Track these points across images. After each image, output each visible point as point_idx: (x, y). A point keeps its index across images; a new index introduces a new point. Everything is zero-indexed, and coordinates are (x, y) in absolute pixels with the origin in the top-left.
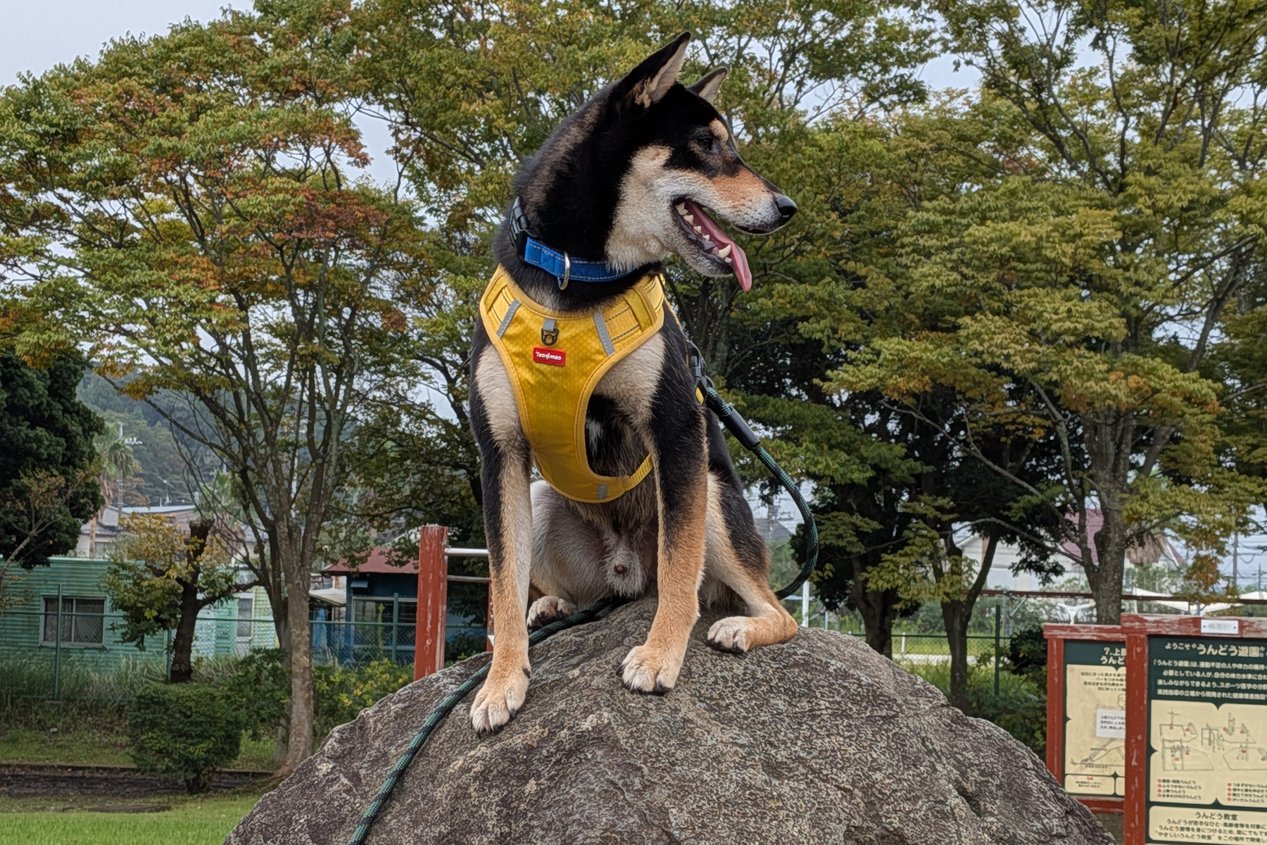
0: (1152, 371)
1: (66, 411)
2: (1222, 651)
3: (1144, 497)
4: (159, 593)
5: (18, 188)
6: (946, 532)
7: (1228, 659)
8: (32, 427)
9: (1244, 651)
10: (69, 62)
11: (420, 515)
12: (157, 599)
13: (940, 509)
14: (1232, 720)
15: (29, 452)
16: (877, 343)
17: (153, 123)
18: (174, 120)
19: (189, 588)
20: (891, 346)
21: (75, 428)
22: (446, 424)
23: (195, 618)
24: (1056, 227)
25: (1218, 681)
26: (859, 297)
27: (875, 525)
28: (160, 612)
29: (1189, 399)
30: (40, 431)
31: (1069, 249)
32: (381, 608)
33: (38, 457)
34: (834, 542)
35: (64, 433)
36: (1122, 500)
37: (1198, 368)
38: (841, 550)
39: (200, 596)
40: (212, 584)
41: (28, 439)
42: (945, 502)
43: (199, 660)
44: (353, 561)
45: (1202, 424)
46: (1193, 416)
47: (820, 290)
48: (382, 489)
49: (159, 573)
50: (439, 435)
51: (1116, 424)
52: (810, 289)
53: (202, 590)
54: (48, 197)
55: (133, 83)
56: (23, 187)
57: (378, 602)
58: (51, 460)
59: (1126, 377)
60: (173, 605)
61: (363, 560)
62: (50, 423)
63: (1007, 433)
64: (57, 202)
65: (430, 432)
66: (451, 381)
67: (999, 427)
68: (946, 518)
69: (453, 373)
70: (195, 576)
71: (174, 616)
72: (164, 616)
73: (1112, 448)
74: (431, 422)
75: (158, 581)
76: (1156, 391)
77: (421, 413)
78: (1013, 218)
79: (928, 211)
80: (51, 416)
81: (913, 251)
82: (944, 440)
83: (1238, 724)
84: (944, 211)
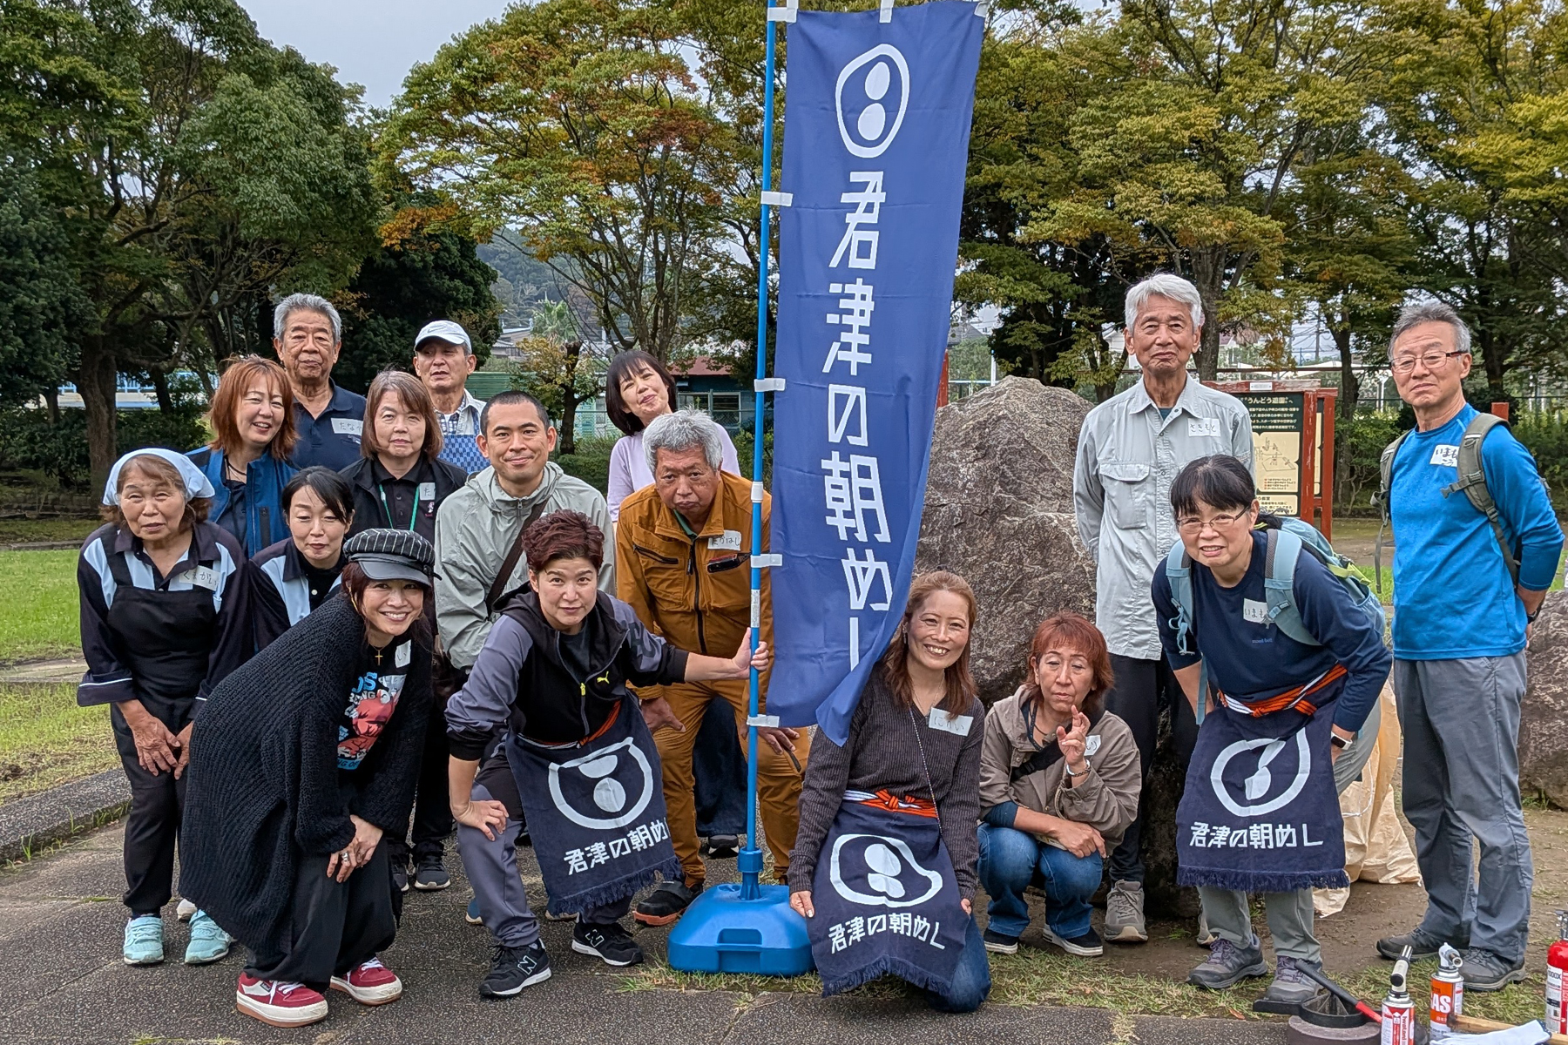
0: (1239, 216)
1: (471, 266)
2: (1262, 401)
3: (1234, 303)
4: (548, 395)
5: (450, 114)
6: (1097, 330)
7: (1267, 405)
8: (451, 279)
9: (1275, 400)
10: (481, 23)
11: (728, 333)
12: (548, 399)
13: (1093, 316)
14: (1268, 442)
15: (451, 298)
16: (1052, 205)
17: (547, 67)
18: (561, 63)
19: (569, 391)
20: (1063, 206)
21: (479, 279)
22: (743, 267)
23: (574, 412)
24: (1179, 120)
25: (1260, 419)
26: (1040, 172)
27: (1050, 328)
28: (550, 407)
29: (1264, 234)
30: (457, 282)
31: (1187, 133)
32: (698, 400)
33: (457, 301)
34: (1022, 343)
35: (471, 282)
36: (1218, 305)
37: (1270, 213)
38: (1027, 348)
39: (576, 396)
40: (584, 387)
41: (450, 289)
42: (1097, 310)
43: (579, 440)
44: (684, 367)
45: (1272, 250)
46: (1264, 246)
47: (1014, 169)
48: (701, 315)
49: (549, 381)
50: (740, 276)
51: (1213, 252)
52: (1007, 168)
53: (577, 392)
54: (472, 119)
55: (529, 38)
56: (454, 112)
57: (695, 396)
58: (465, 302)
59: (1224, 223)
60: (558, 402)
61: (691, 366)
62: (461, 275)
63: (1140, 260)
64: (477, 123)
65: (733, 273)
66: (746, 237)
67: (1134, 256)
68: (1097, 322)
69: (746, 229)
70: (572, 381)
71: (559, 410)
72: (554, 410)
73: (1211, 270)
74: (733, 267)
75: (547, 387)
76: (1241, 229)
77: (726, 261)
78: (1150, 113)
79: (1092, 106)
80: (462, 271)
81: (1082, 138)
82: (1095, 266)
83: (1271, 444)
84: (1103, 108)
